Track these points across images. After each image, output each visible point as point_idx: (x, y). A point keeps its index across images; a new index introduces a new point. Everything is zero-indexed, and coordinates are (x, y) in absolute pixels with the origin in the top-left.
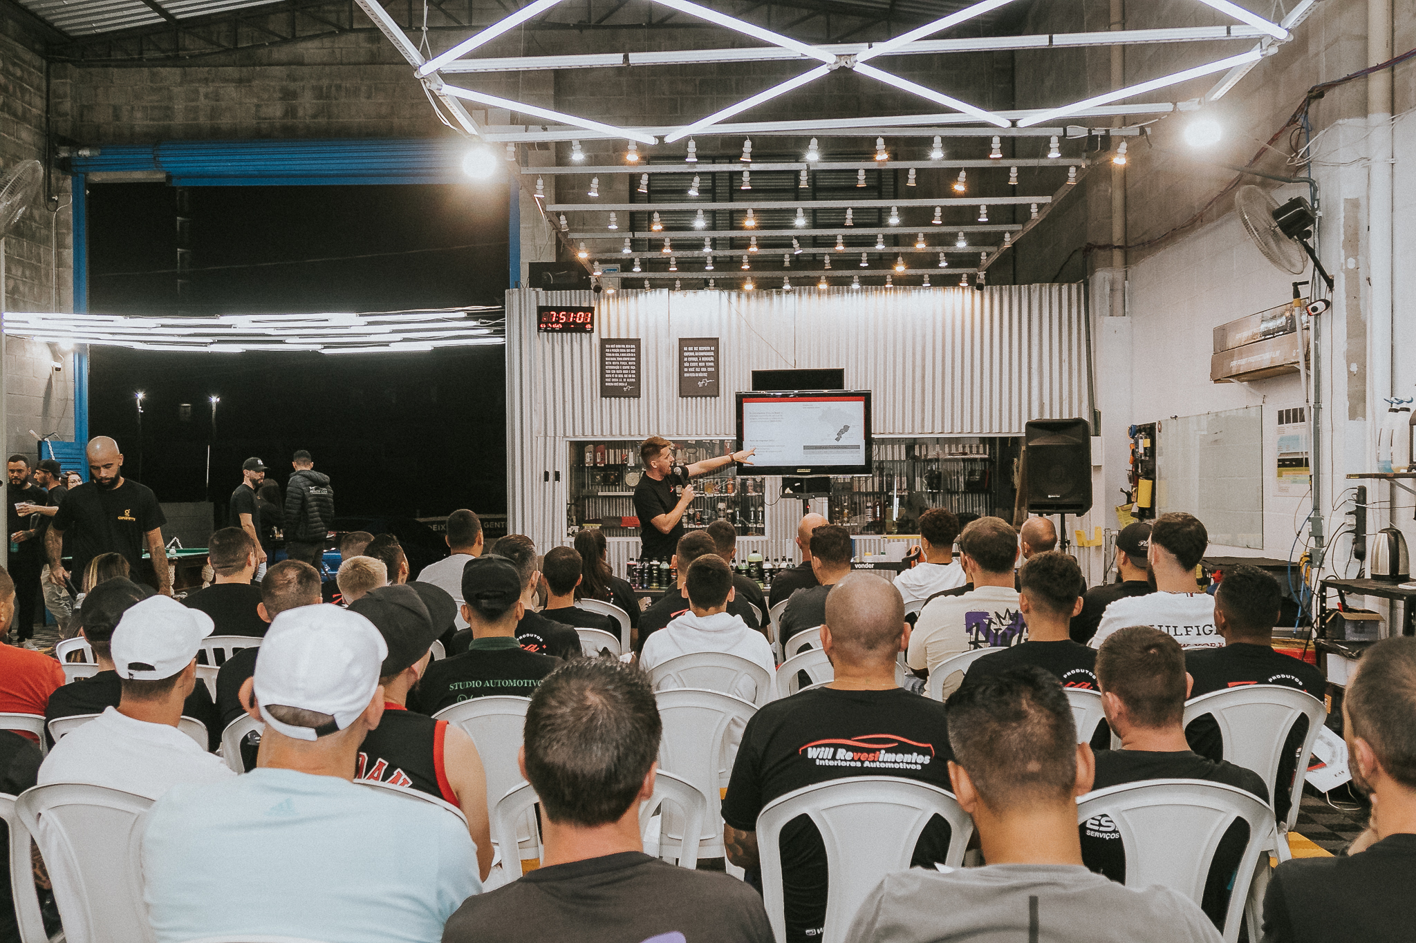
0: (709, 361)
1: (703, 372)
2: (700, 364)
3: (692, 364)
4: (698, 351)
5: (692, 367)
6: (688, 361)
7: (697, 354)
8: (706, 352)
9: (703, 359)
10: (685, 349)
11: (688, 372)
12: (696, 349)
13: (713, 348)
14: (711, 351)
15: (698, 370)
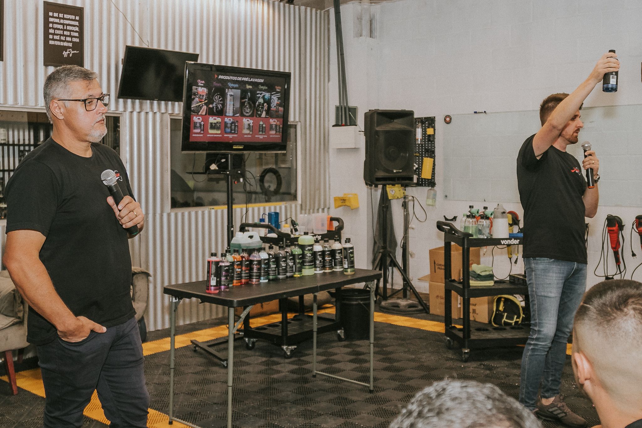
0: (73, 31)
1: (68, 42)
2: (66, 33)
3: (57, 32)
4: (64, 19)
5: (57, 35)
6: (53, 28)
7: (62, 21)
8: (70, 20)
9: (69, 28)
10: (51, 14)
11: (53, 39)
12: (61, 15)
13: (77, 18)
14: (75, 20)
15: (63, 38)
